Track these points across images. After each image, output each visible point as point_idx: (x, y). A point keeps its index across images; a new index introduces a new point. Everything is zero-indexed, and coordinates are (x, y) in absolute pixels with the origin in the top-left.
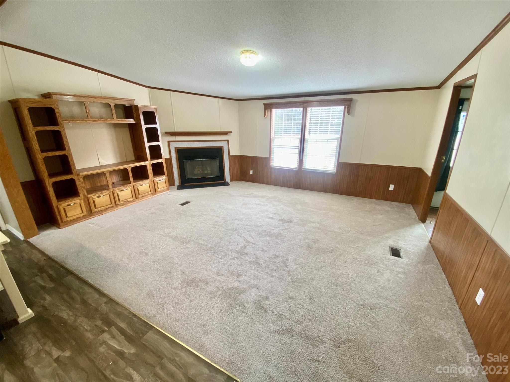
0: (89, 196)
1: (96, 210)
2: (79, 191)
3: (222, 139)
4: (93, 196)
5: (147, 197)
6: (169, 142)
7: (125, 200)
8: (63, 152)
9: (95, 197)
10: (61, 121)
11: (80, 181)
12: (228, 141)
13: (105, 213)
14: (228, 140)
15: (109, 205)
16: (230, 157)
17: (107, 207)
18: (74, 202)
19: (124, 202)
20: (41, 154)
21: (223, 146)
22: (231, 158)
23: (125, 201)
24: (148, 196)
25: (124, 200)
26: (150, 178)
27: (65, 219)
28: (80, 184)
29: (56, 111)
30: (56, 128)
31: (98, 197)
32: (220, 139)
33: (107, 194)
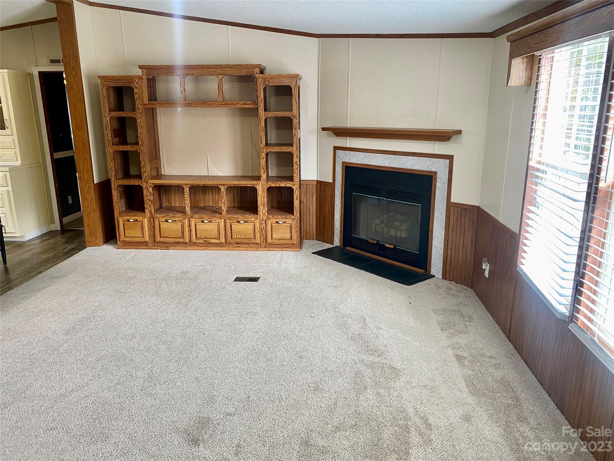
0: (157, 216)
1: (162, 240)
2: (146, 206)
3: (436, 153)
4: (160, 217)
5: (247, 246)
6: (336, 148)
7: (205, 238)
8: (134, 148)
9: (163, 220)
10: (138, 104)
11: (148, 191)
12: (450, 158)
13: (172, 248)
14: (452, 156)
15: (180, 238)
16: (450, 205)
17: (176, 240)
18: (137, 218)
19: (203, 241)
20: (112, 146)
21: (436, 173)
22: (452, 208)
23: (205, 241)
24: (251, 245)
25: (203, 238)
26: (260, 213)
27: (123, 238)
28: (147, 196)
29: (136, 90)
30: (132, 114)
31: (167, 221)
32: (432, 152)
33: (180, 220)
